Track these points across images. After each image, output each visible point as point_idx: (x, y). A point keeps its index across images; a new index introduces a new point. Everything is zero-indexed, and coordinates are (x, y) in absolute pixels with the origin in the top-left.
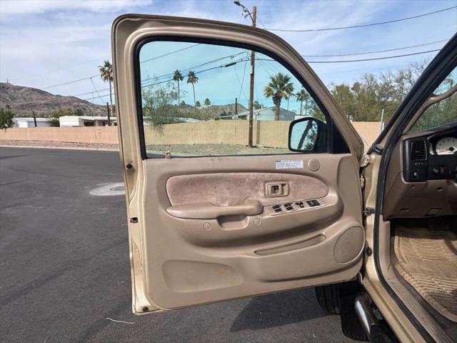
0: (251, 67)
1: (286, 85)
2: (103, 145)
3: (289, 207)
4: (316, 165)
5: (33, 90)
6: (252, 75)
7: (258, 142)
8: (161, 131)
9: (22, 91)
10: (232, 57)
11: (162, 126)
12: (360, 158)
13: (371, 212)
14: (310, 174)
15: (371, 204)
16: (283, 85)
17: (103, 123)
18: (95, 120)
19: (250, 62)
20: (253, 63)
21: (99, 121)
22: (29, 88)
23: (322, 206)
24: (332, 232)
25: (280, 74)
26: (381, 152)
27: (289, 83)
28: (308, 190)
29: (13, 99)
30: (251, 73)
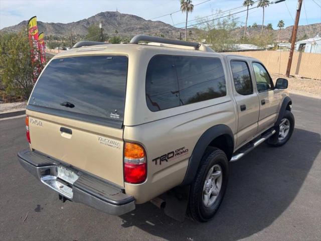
0: (298, 3)
5: (133, 16)
6: (299, 11)
7: (297, 73)
9: (126, 17)
20: (300, 0)
22: (130, 15)
29: (119, 24)
30: (297, 9)
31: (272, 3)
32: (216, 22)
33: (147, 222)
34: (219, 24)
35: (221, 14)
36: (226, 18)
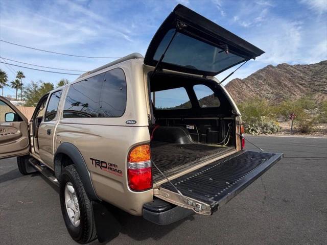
3: (6, 134)
4: (13, 124)
12: (27, 123)
13: (31, 136)
14: (12, 127)
15: (31, 134)
23: (16, 133)
24: (19, 141)
26: (32, 121)
28: (12, 130)
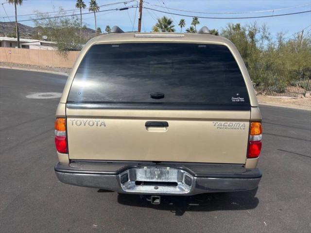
0: (139, 13)
1: (169, 27)
2: (14, 64)
6: (140, 19)
8: (66, 56)
10: (125, 3)
11: (68, 52)
16: (167, 26)
17: (11, 44)
18: (4, 41)
19: (138, 9)
20: (141, 11)
21: (7, 42)
25: (165, 18)
27: (171, 25)
30: (139, 18)
31: (117, 9)
32: (59, 21)
33: (191, 204)
34: (62, 22)
35: (63, 12)
36: (70, 17)
